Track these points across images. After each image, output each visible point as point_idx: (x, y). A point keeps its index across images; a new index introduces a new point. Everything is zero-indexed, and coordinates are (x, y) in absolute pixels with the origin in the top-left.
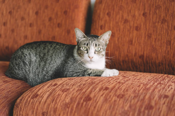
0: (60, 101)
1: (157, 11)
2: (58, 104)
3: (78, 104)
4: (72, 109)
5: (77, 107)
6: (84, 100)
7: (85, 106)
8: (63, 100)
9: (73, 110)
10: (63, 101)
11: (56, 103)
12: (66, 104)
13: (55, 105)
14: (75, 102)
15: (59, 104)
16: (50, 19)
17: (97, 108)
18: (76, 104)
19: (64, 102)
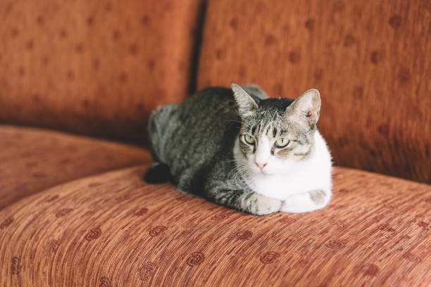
0: (45, 236)
1: (337, 17)
2: (38, 243)
3: (74, 243)
4: (60, 255)
5: (69, 250)
6: (86, 237)
7: (83, 249)
8: (49, 234)
9: (62, 256)
10: (48, 237)
11: (36, 241)
12: (52, 244)
13: (33, 244)
14: (69, 238)
15: (41, 243)
16: (116, 35)
17: (103, 254)
18: (69, 244)
19: (51, 238)
